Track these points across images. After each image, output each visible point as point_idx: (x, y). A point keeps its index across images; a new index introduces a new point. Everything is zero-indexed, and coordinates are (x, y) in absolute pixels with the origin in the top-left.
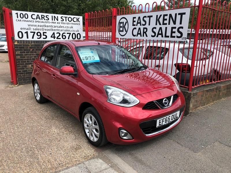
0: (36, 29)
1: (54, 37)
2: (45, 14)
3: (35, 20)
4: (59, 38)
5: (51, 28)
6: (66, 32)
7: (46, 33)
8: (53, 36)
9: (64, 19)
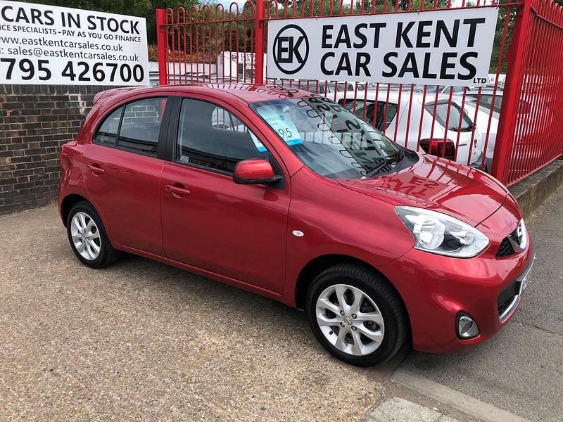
0: (16, 52)
1: (72, 76)
2: (43, 8)
3: (14, 23)
4: (84, 77)
5: (61, 48)
6: (105, 62)
7: (47, 62)
8: (68, 71)
9: (98, 22)
